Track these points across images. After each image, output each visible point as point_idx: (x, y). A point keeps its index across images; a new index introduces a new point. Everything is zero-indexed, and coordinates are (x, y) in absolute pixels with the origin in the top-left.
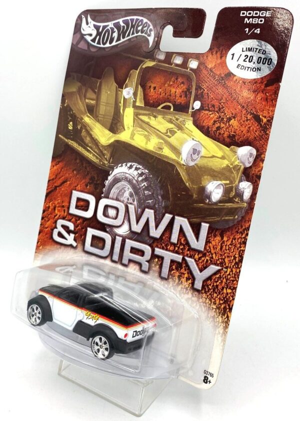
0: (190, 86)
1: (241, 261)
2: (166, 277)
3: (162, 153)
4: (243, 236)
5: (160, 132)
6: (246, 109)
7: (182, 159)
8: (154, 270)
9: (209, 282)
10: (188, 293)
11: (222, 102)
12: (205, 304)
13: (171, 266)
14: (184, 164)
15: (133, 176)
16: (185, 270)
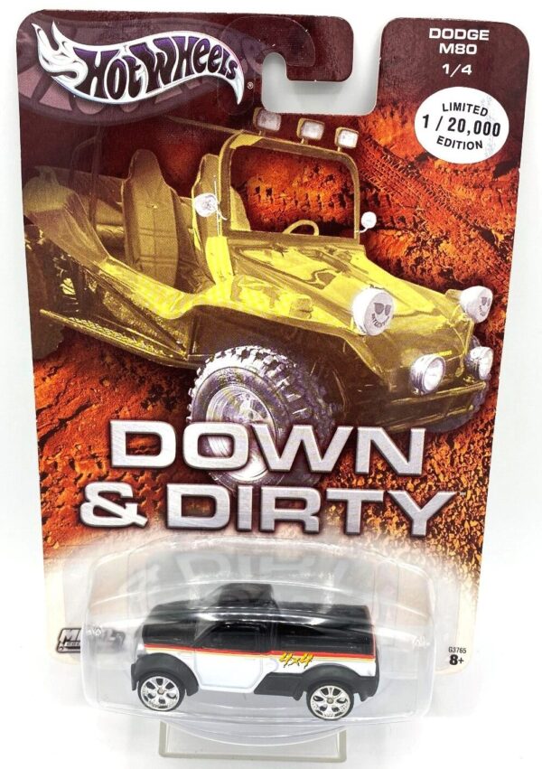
0: (349, 184)
1: (487, 474)
2: (358, 531)
3: (311, 320)
4: (487, 435)
5: (301, 280)
6: (465, 221)
7: (355, 325)
8: (331, 526)
9: (438, 520)
10: (403, 546)
11: (419, 211)
12: (435, 554)
13: (364, 511)
14: (362, 333)
15: (255, 371)
16: (393, 511)
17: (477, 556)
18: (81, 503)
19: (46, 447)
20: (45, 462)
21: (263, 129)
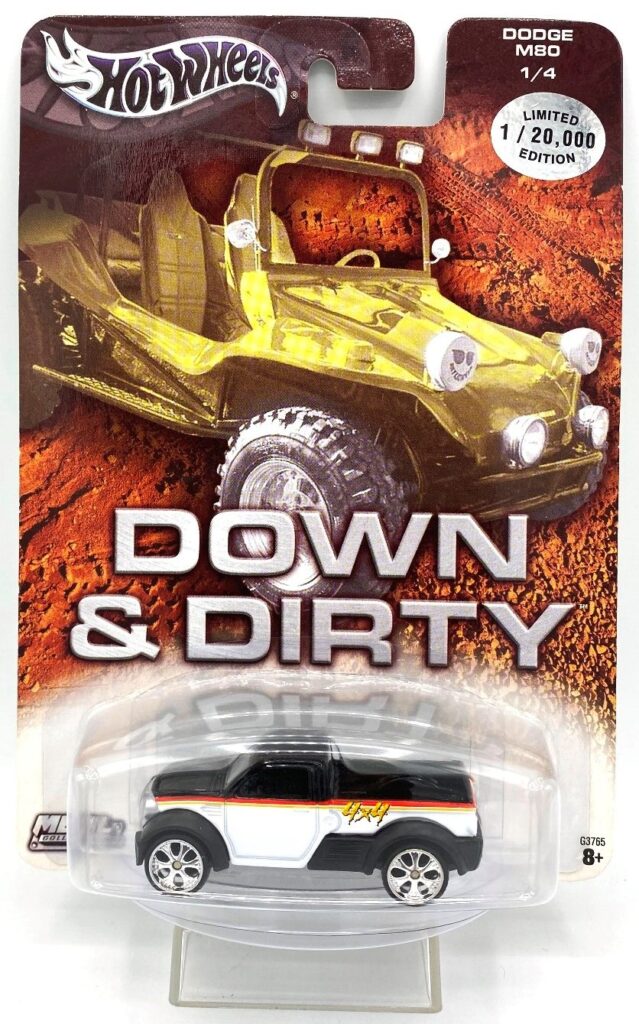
0: (415, 206)
1: (614, 579)
2: (445, 662)
3: (373, 372)
4: (609, 524)
5: (359, 323)
6: (560, 249)
7: (429, 377)
8: (409, 655)
9: (553, 643)
10: (507, 683)
11: (502, 237)
12: (553, 695)
13: (451, 633)
14: (438, 388)
15: (302, 440)
16: (491, 632)
17: (610, 696)
18: (73, 625)
19: (30, 547)
20: (28, 568)
21: (310, 145)
